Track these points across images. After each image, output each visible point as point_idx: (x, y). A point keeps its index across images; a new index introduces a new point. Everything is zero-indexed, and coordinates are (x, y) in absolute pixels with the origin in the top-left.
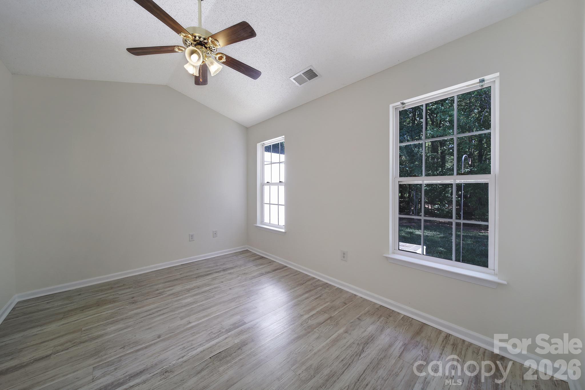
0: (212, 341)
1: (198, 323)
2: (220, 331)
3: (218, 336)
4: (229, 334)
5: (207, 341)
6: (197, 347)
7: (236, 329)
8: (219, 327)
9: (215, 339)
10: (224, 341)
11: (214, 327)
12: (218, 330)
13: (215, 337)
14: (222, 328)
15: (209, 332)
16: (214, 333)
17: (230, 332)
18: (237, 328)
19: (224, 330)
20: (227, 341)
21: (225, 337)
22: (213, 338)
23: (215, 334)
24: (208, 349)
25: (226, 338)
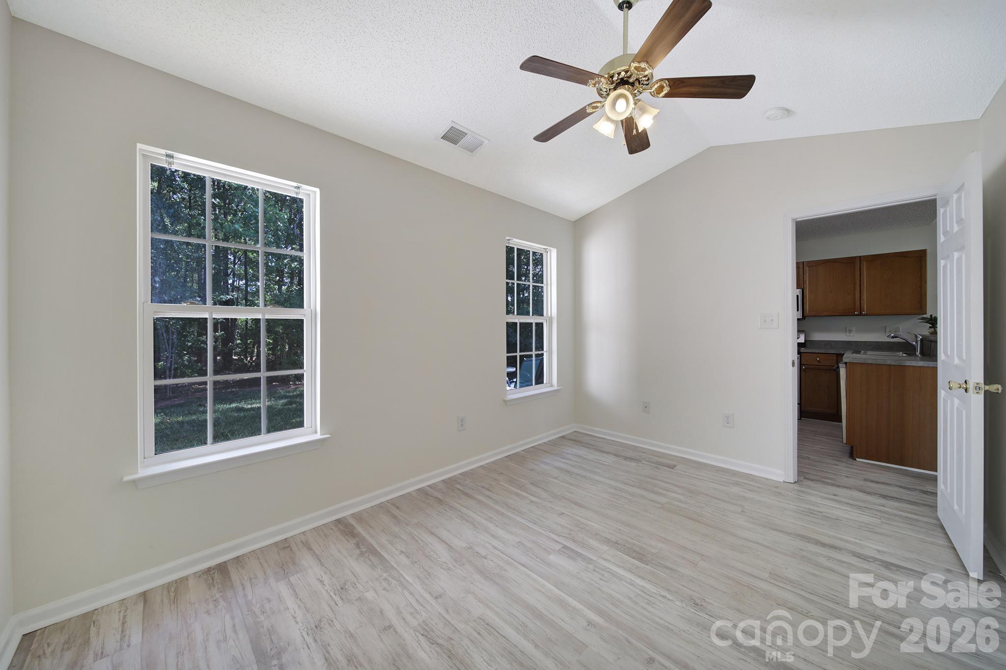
16: (601, 576)
17: (591, 559)
19: (590, 566)
20: (610, 558)
21: (602, 560)
22: (611, 573)
23: (603, 573)
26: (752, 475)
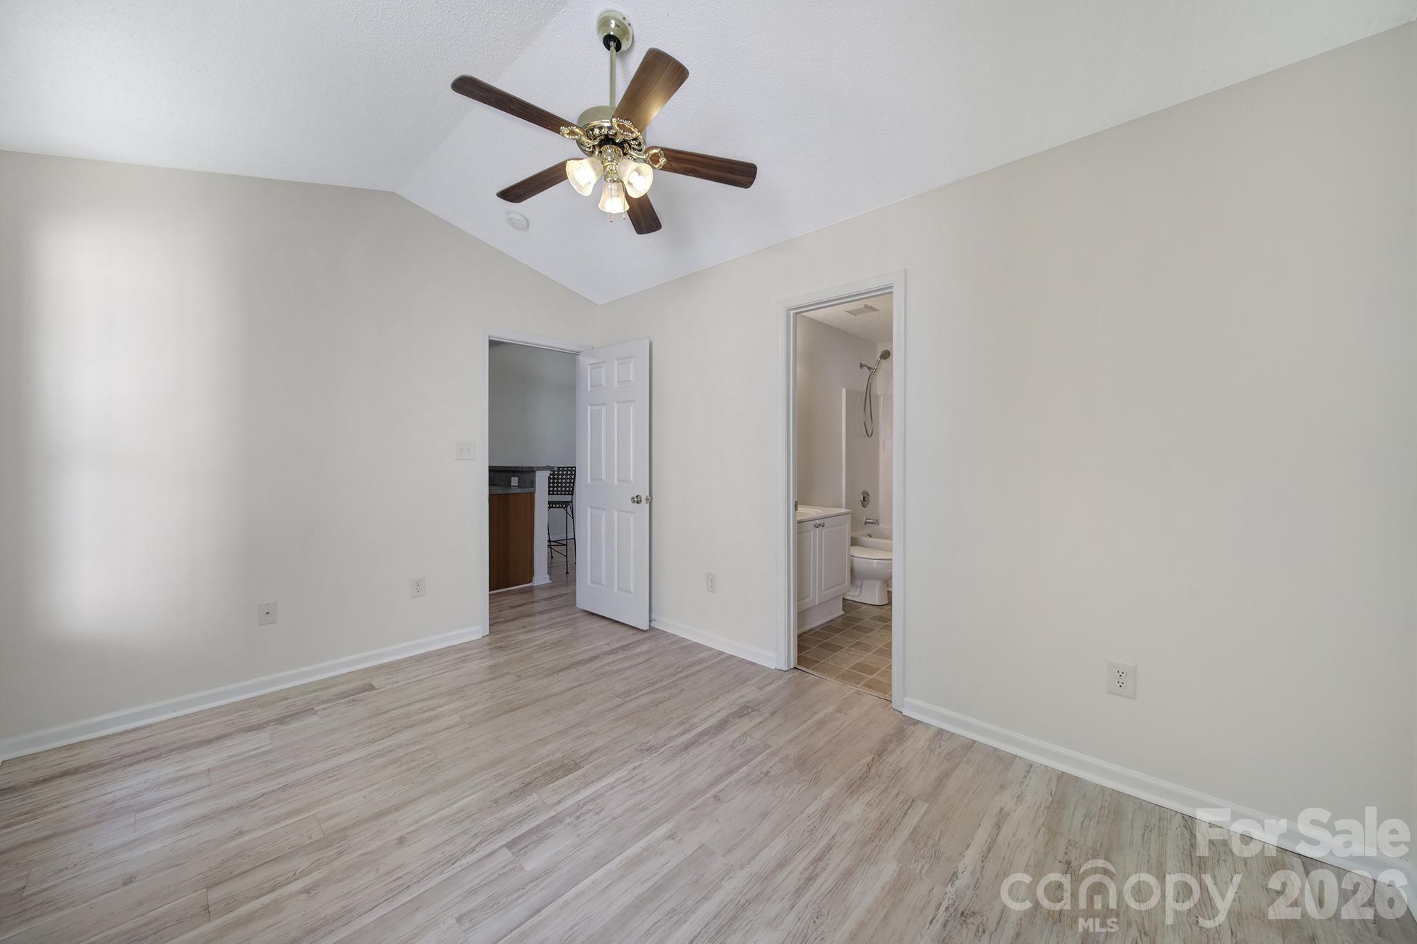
0: (592, 794)
1: (649, 837)
2: (578, 817)
3: (578, 805)
4: (553, 813)
5: (601, 795)
6: (617, 783)
7: (537, 826)
8: (582, 828)
9: (585, 800)
10: (562, 796)
11: (596, 827)
12: (584, 820)
13: (585, 804)
14: (576, 826)
15: (603, 814)
16: (592, 813)
17: (552, 817)
18: (533, 828)
19: (568, 820)
20: (557, 798)
21: (561, 805)
22: (589, 801)
23: (587, 810)
24: (593, 782)
25: (559, 802)
26: (450, 647)
